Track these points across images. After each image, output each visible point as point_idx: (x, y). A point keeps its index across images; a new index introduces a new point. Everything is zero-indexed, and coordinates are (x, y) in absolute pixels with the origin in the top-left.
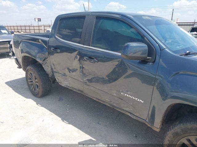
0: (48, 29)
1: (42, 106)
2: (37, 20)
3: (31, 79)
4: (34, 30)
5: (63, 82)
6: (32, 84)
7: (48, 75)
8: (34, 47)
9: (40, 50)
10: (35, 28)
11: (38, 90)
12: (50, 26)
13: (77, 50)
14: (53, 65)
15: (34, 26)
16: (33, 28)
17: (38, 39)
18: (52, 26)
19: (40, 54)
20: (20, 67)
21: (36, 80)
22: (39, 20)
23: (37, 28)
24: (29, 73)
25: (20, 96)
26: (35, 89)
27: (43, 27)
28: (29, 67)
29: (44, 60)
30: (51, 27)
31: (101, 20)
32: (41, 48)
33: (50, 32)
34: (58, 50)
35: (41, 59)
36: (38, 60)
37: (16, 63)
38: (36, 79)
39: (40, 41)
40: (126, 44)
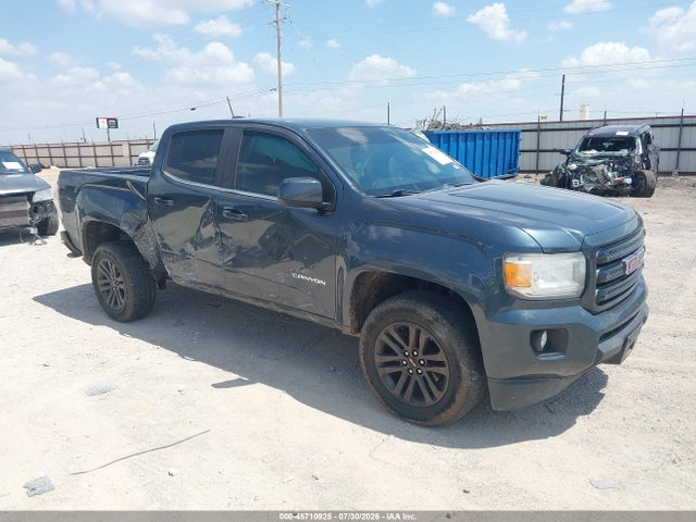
0: (143, 155)
1: (133, 337)
2: (103, 124)
3: (105, 278)
4: (96, 157)
5: (182, 274)
6: (108, 291)
7: (146, 264)
8: (114, 200)
9: (128, 204)
10: (100, 151)
11: (123, 301)
12: (148, 144)
13: (208, 199)
14: (158, 238)
15: (94, 146)
16: (90, 151)
17: (125, 180)
18: (157, 143)
19: (129, 215)
20: (75, 254)
21: (120, 279)
22: (113, 123)
23: (107, 151)
24: (101, 263)
25: (79, 321)
26: (116, 303)
27: (125, 147)
28: (101, 249)
29: (139, 228)
30: (152, 147)
31: (254, 138)
32: (131, 201)
33: (152, 161)
34: (170, 202)
35: (130, 226)
36: (124, 228)
37: (66, 244)
38: (118, 275)
39: (128, 183)
40: (286, 181)
